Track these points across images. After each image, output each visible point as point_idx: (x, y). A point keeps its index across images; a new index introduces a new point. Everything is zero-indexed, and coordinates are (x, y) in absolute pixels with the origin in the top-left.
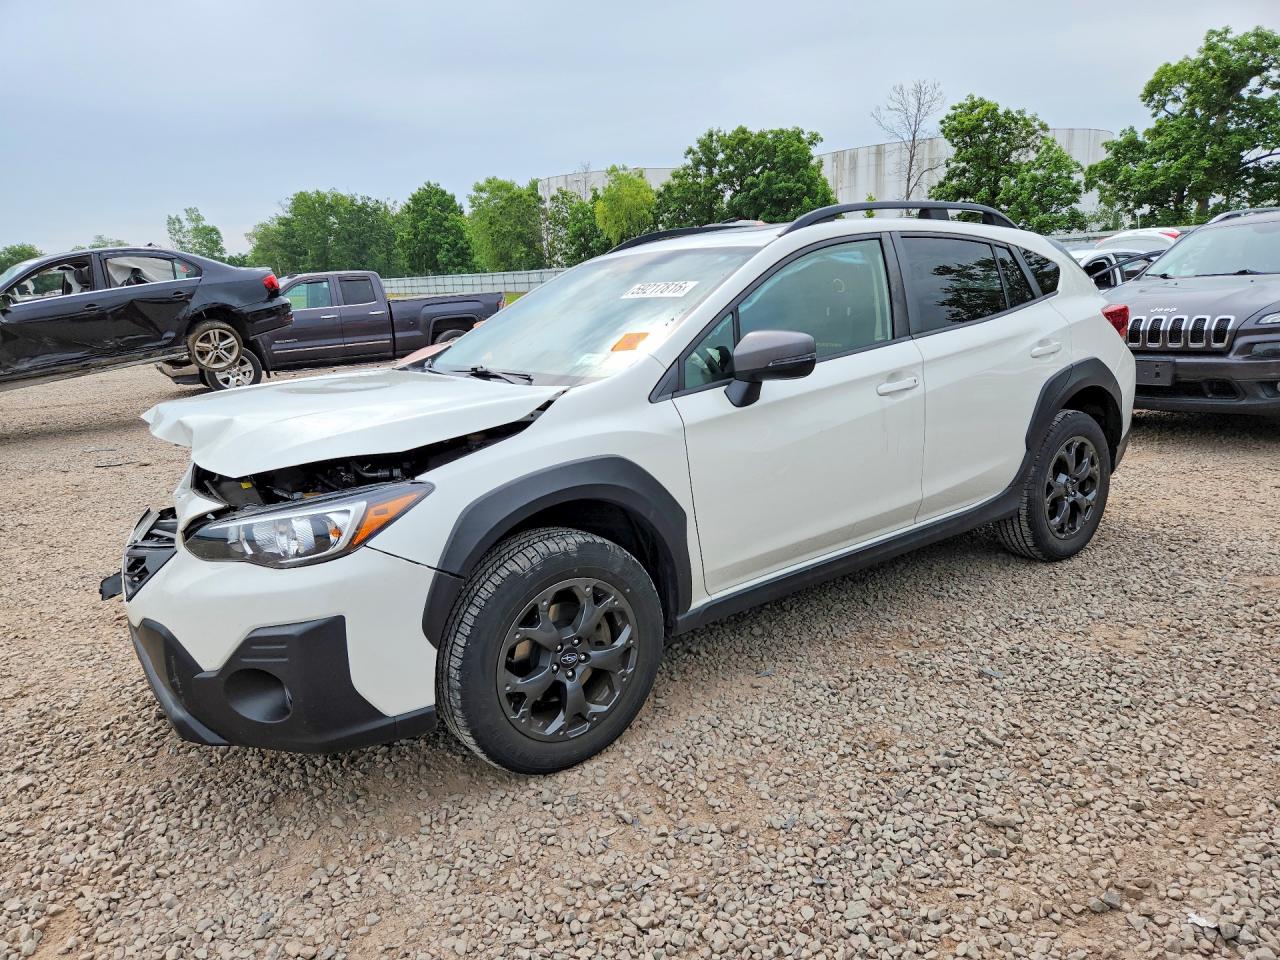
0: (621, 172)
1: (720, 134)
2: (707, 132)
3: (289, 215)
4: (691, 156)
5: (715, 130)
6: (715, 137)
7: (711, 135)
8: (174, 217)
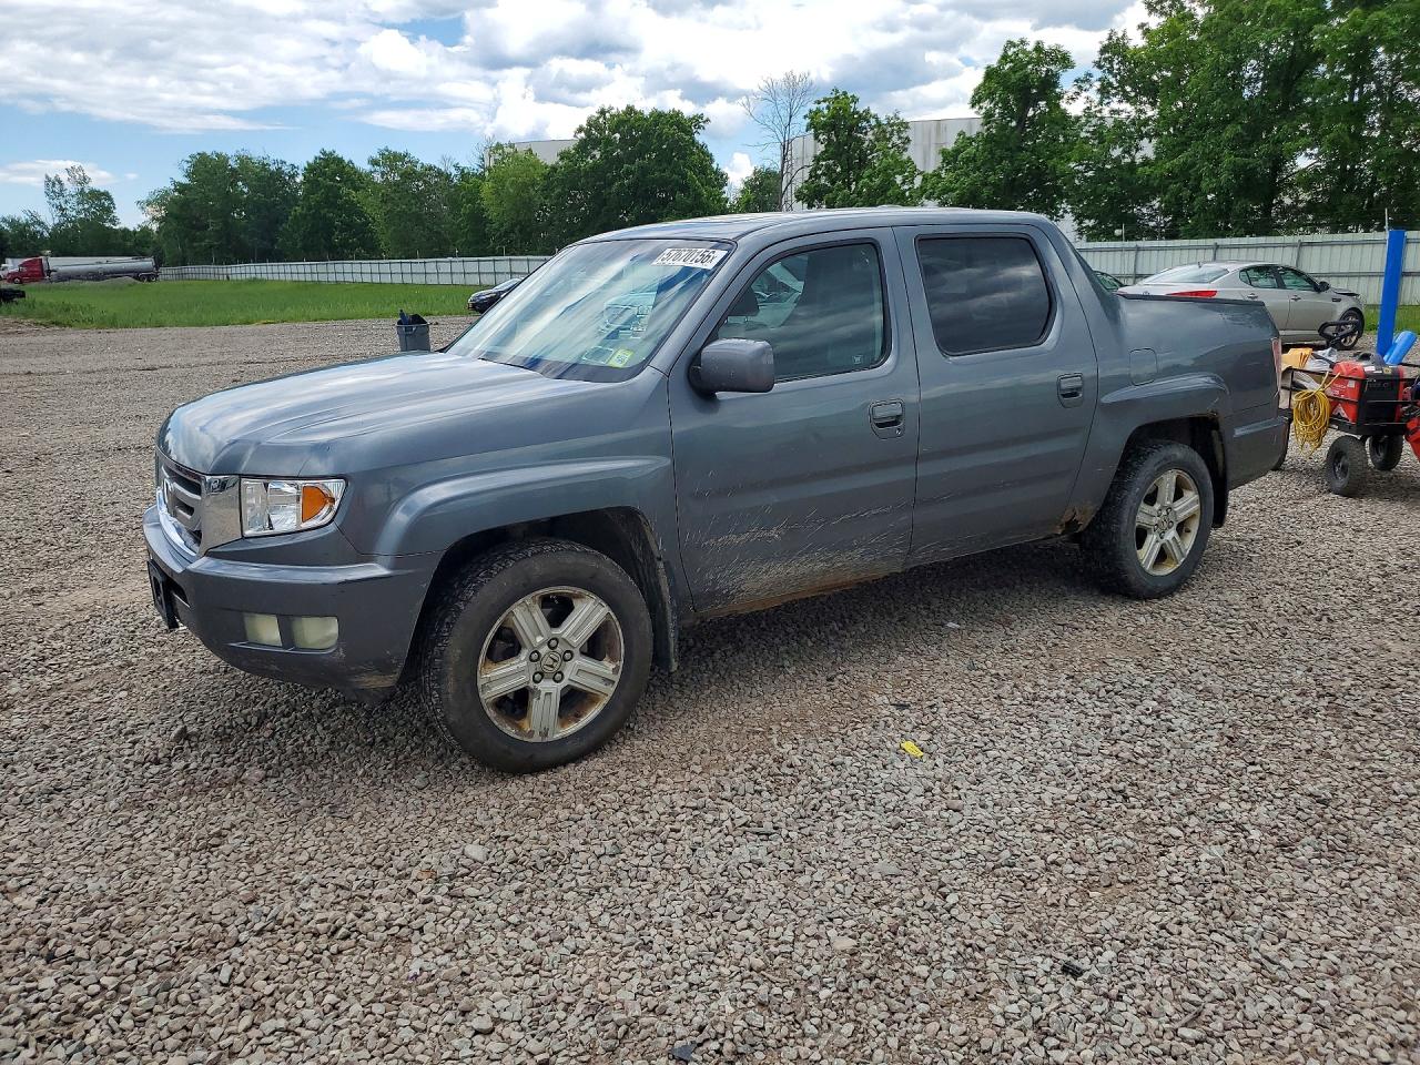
0: (507, 150)
1: (613, 112)
2: (597, 108)
3: (185, 181)
4: (583, 135)
5: (606, 108)
6: (607, 115)
7: (603, 112)
8: (52, 177)
